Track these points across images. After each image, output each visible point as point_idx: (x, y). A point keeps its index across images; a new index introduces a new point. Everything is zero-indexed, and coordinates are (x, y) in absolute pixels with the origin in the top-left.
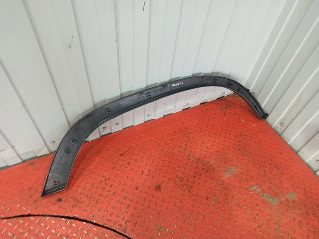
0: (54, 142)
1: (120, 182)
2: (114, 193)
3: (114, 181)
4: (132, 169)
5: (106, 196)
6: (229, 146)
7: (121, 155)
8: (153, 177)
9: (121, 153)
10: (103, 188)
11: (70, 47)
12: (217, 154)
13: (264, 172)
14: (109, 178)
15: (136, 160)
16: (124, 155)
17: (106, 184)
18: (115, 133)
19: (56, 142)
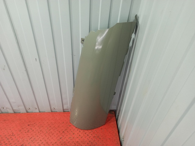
0: (3, 108)
1: (17, 139)
2: (10, 144)
3: (15, 137)
4: (28, 134)
5: (6, 144)
6: (86, 141)
7: (29, 125)
8: (34, 143)
10: (8, 139)
11: (4, 69)
12: (76, 143)
14: (15, 135)
15: (33, 130)
16: (30, 126)
17: (11, 137)
18: (35, 113)
19: (5, 108)
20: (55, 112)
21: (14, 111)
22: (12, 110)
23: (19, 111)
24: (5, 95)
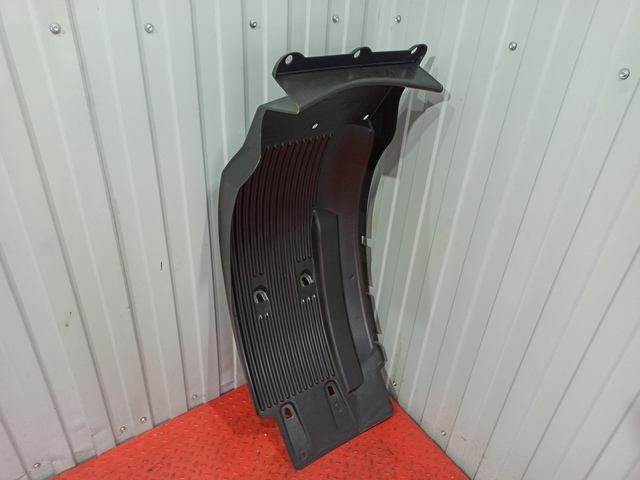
0: (39, 464)
7: (150, 470)
9: (149, 468)
11: (67, 325)
13: (372, 462)
15: (174, 474)
16: (155, 470)
18: (141, 435)
19: (43, 464)
20: (197, 406)
21: (75, 459)
22: (71, 459)
23: (93, 453)
24: (54, 411)
